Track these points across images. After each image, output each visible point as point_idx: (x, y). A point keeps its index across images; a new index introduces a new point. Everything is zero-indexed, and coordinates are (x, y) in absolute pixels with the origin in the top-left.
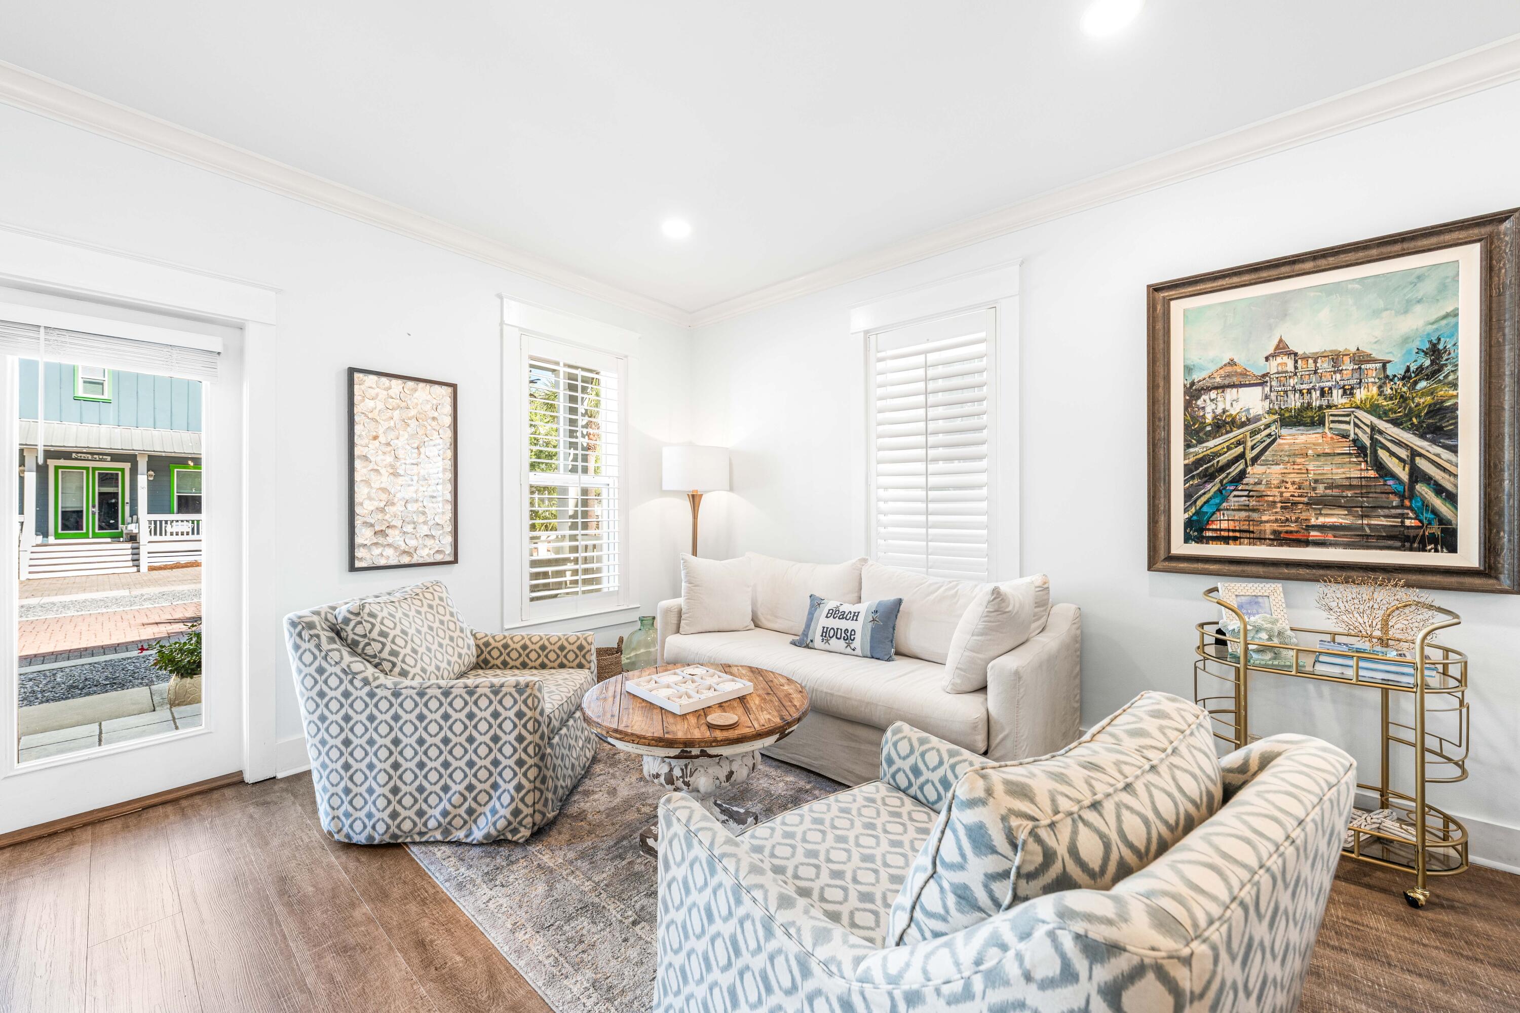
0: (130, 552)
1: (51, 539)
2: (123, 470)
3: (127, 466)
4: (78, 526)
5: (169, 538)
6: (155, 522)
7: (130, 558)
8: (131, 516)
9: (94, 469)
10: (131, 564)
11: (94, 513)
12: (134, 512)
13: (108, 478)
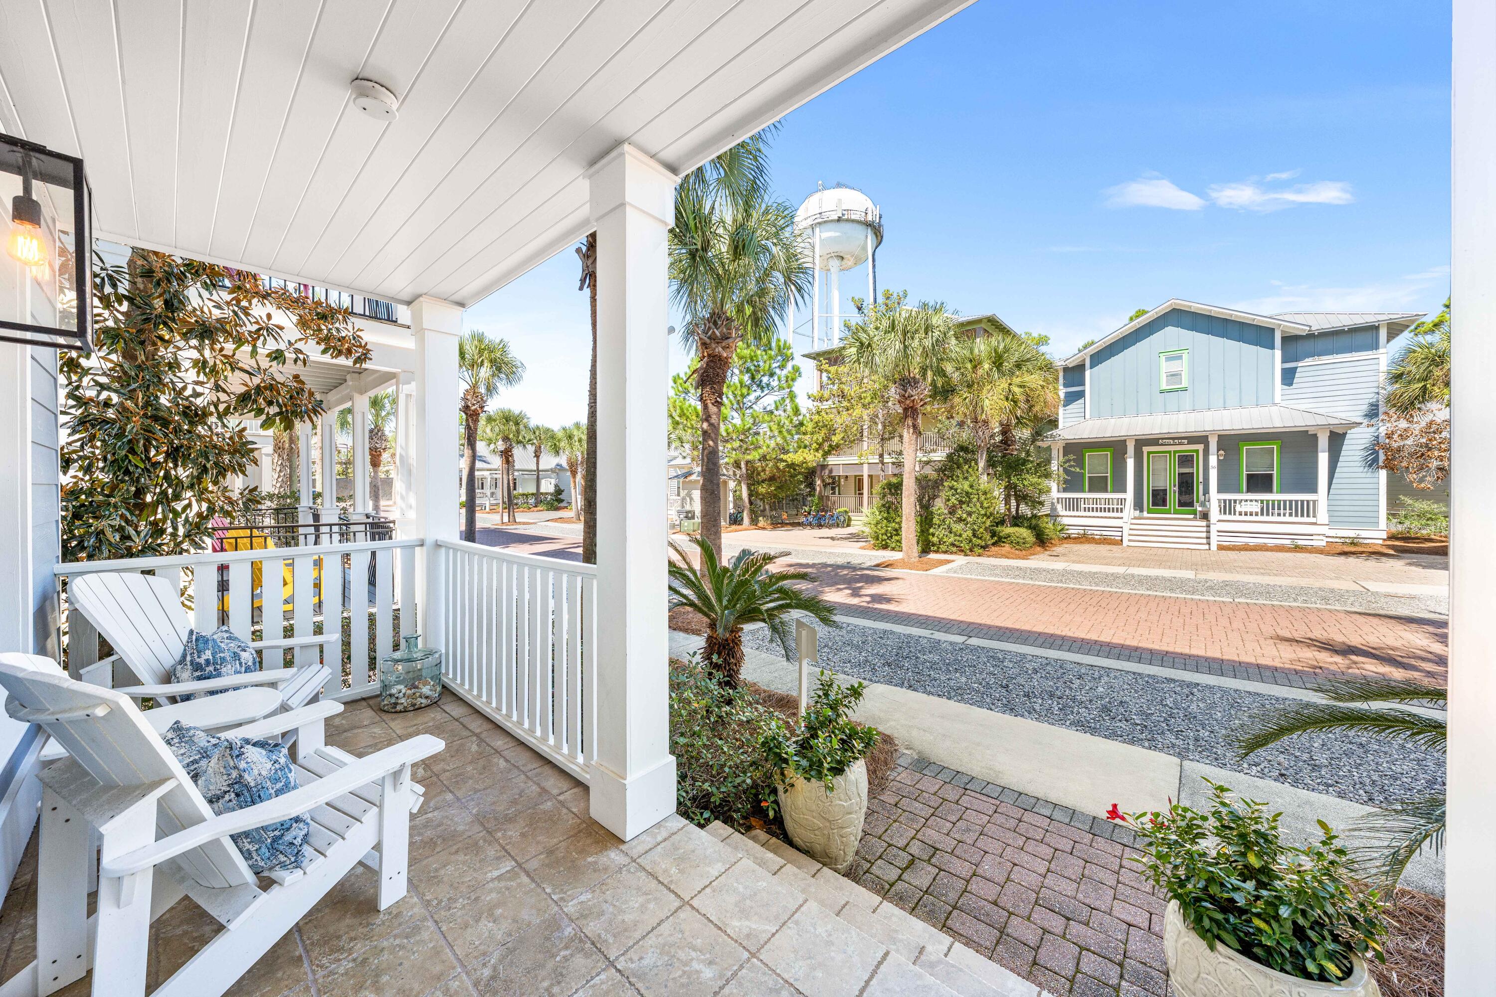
0: (1204, 529)
1: (1145, 514)
2: (1197, 451)
3: (1201, 447)
4: (1164, 503)
5: (1237, 517)
6: (1225, 501)
7: (1204, 535)
8: (1204, 495)
9: (1175, 452)
10: (1204, 541)
11: (1175, 492)
12: (1206, 491)
13: (1186, 460)
